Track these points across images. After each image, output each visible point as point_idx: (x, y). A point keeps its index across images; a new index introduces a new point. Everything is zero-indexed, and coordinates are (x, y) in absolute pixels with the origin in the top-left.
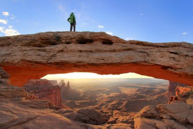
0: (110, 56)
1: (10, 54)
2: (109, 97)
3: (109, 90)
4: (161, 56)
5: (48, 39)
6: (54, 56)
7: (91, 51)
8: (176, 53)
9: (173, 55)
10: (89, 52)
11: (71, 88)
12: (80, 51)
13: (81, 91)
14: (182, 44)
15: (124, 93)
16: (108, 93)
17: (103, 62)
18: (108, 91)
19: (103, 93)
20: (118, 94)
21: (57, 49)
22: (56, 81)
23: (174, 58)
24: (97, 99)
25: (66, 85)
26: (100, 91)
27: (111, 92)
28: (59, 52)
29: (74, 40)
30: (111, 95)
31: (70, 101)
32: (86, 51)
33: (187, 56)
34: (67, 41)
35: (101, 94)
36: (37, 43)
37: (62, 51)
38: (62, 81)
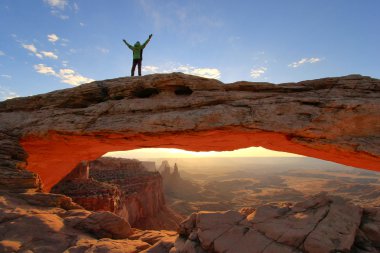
0: (178, 118)
1: (36, 122)
2: (259, 197)
3: (258, 181)
4: (278, 112)
5: (91, 94)
6: (93, 121)
7: (150, 110)
8: (316, 104)
9: (307, 109)
10: (146, 111)
11: (181, 176)
12: (134, 111)
13: (201, 182)
14: (340, 82)
15: (294, 191)
16: (257, 188)
17: (163, 129)
18: (256, 185)
19: (246, 188)
20: (279, 190)
21: (99, 110)
22: (152, 164)
23: (309, 115)
24: (234, 201)
25: (172, 171)
26: (238, 184)
27: (264, 187)
28: (101, 115)
29: (128, 92)
30: (265, 192)
31: (181, 201)
32: (142, 111)
33: (342, 107)
34: (117, 95)
35: (241, 191)
36: (77, 101)
37: (106, 113)
38: (165, 163)
